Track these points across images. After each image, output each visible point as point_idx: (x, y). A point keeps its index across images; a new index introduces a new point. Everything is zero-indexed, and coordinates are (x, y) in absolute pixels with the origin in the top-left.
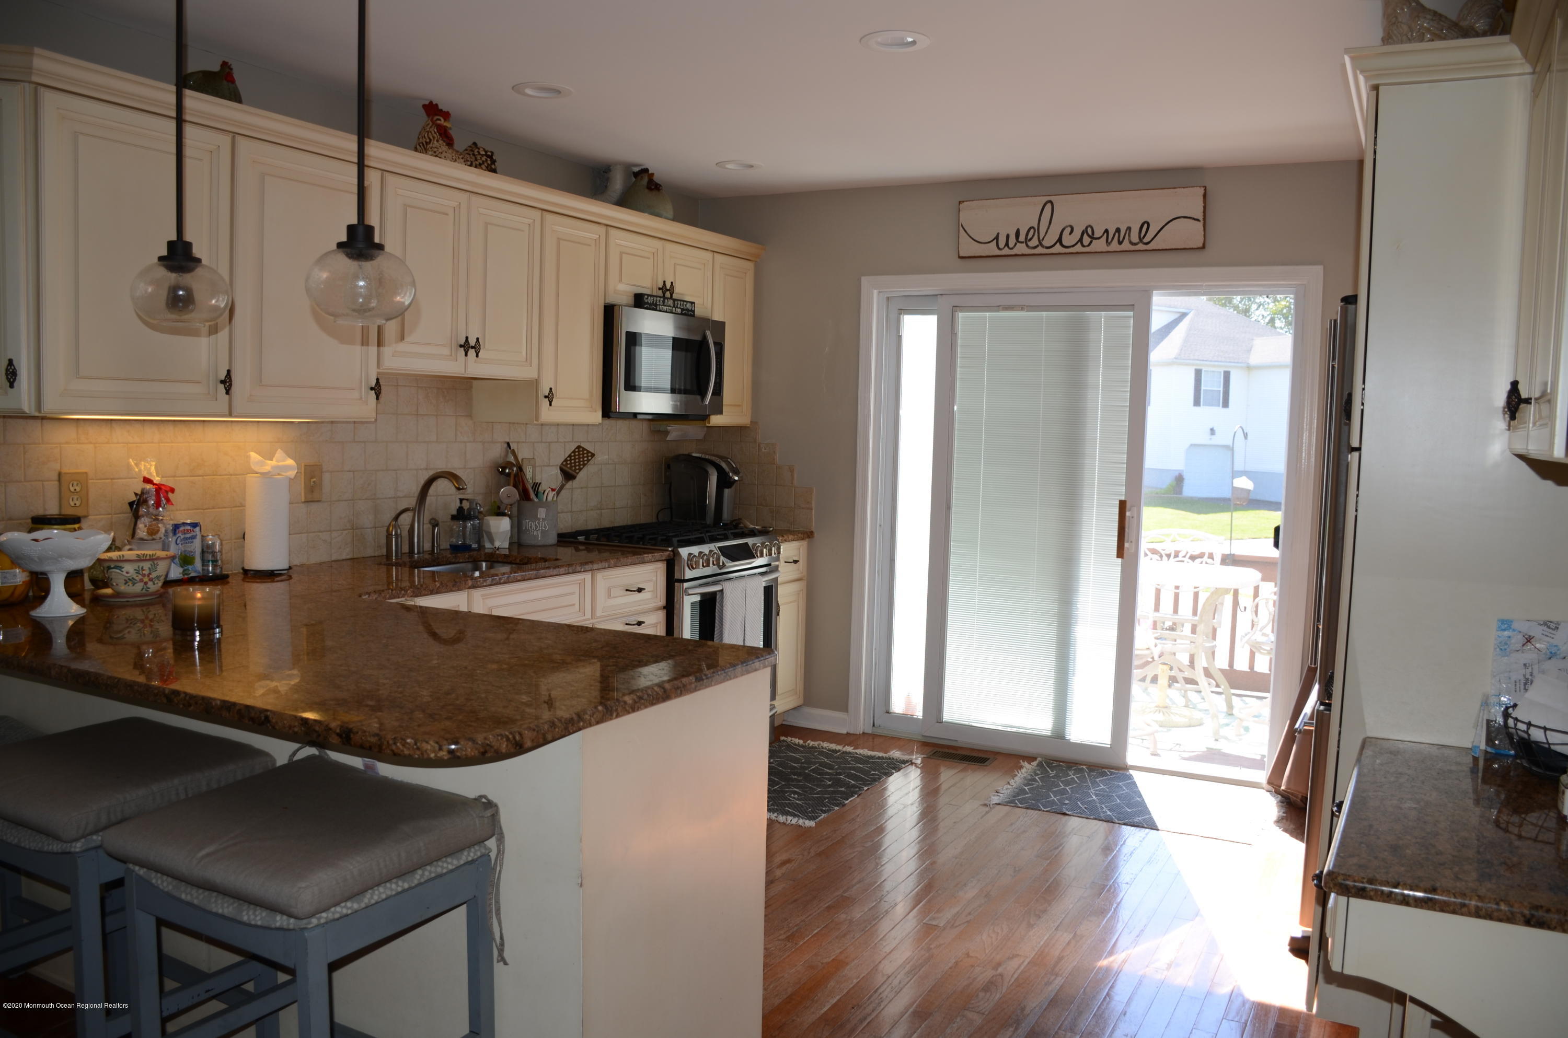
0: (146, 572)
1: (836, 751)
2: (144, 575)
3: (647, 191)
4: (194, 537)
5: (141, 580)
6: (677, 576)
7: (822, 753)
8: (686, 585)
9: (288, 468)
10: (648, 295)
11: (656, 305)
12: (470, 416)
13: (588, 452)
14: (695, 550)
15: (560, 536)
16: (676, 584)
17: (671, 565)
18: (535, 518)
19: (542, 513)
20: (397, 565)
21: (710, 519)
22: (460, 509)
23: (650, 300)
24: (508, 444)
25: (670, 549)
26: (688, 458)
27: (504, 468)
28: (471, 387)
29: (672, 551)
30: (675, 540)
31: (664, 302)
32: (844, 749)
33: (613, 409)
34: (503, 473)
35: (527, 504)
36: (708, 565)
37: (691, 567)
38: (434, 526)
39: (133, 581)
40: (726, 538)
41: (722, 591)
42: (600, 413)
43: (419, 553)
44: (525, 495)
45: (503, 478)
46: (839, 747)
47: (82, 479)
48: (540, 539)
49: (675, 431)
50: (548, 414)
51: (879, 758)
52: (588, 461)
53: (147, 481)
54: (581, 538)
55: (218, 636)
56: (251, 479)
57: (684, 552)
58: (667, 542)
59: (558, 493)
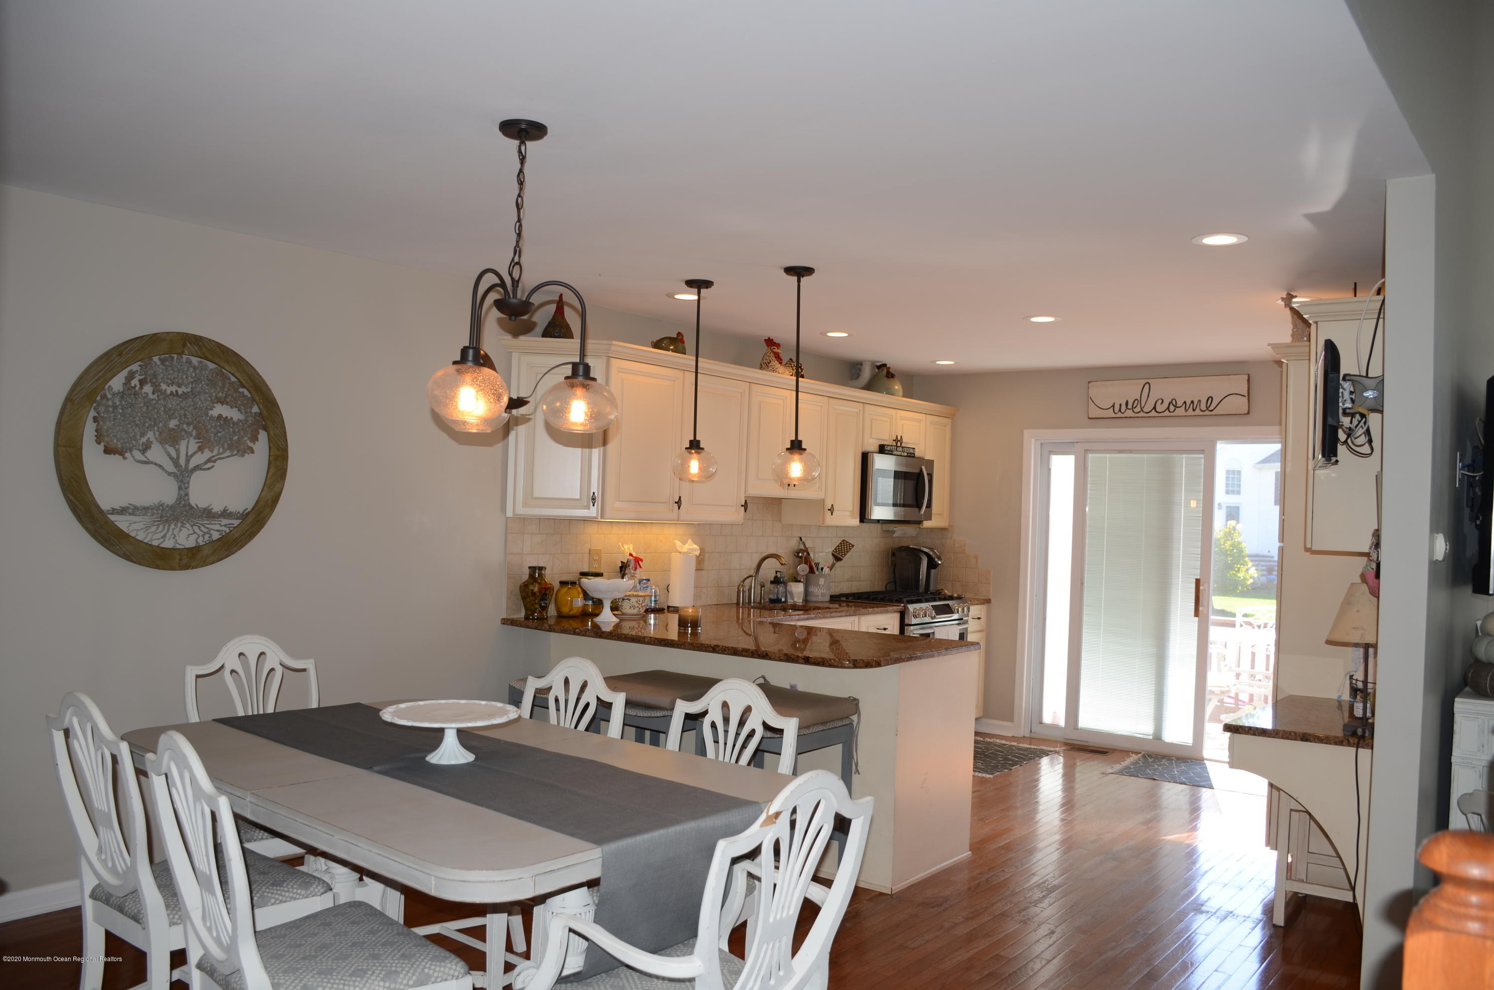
0: (640, 603)
1: (1005, 745)
2: (639, 604)
3: (886, 379)
4: (647, 587)
5: (638, 607)
6: (907, 621)
7: (996, 745)
8: (912, 628)
9: (695, 550)
10: (888, 445)
11: (892, 451)
12: (780, 521)
13: (850, 544)
14: (917, 606)
15: (832, 597)
16: (906, 627)
17: (903, 615)
18: (818, 585)
19: (822, 581)
20: (754, 608)
21: (922, 589)
22: (776, 577)
23: (888, 448)
24: (801, 538)
25: (902, 605)
26: (907, 549)
27: (798, 553)
28: (781, 503)
29: (904, 606)
30: (905, 600)
31: (896, 449)
32: (1011, 744)
33: (866, 517)
34: (798, 556)
35: (812, 575)
36: (926, 616)
37: (915, 617)
38: (762, 587)
39: (634, 607)
40: (935, 600)
41: (934, 633)
42: (858, 520)
43: (754, 602)
44: (812, 571)
45: (797, 560)
46: (1007, 743)
47: (598, 552)
48: (820, 599)
49: (899, 530)
50: (830, 520)
51: (1034, 749)
52: (850, 549)
53: (631, 555)
54: (843, 599)
55: (700, 631)
56: (675, 556)
57: (911, 607)
58: (899, 601)
59: (831, 570)
